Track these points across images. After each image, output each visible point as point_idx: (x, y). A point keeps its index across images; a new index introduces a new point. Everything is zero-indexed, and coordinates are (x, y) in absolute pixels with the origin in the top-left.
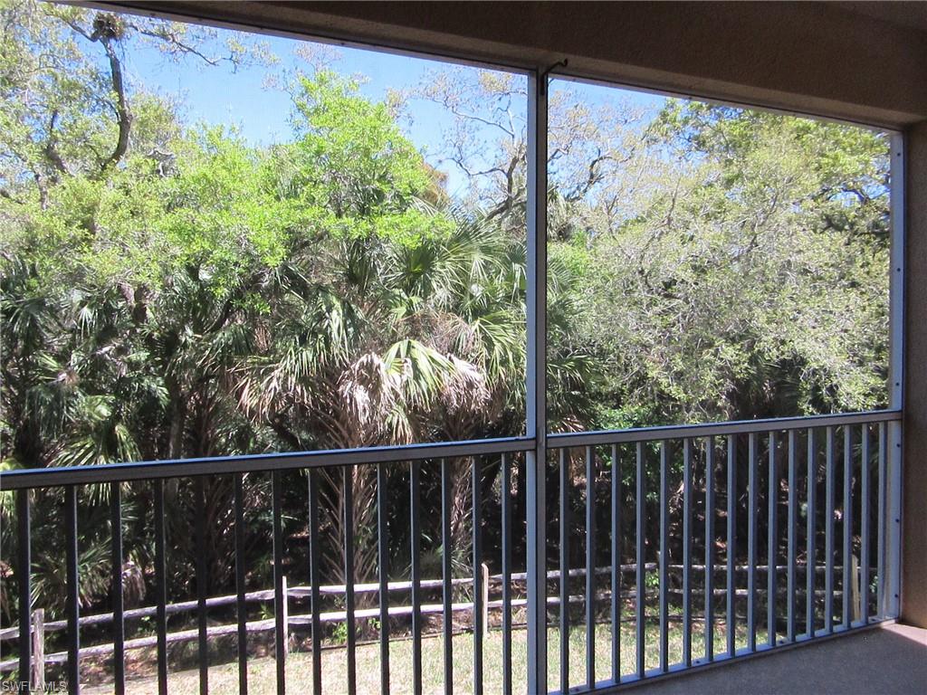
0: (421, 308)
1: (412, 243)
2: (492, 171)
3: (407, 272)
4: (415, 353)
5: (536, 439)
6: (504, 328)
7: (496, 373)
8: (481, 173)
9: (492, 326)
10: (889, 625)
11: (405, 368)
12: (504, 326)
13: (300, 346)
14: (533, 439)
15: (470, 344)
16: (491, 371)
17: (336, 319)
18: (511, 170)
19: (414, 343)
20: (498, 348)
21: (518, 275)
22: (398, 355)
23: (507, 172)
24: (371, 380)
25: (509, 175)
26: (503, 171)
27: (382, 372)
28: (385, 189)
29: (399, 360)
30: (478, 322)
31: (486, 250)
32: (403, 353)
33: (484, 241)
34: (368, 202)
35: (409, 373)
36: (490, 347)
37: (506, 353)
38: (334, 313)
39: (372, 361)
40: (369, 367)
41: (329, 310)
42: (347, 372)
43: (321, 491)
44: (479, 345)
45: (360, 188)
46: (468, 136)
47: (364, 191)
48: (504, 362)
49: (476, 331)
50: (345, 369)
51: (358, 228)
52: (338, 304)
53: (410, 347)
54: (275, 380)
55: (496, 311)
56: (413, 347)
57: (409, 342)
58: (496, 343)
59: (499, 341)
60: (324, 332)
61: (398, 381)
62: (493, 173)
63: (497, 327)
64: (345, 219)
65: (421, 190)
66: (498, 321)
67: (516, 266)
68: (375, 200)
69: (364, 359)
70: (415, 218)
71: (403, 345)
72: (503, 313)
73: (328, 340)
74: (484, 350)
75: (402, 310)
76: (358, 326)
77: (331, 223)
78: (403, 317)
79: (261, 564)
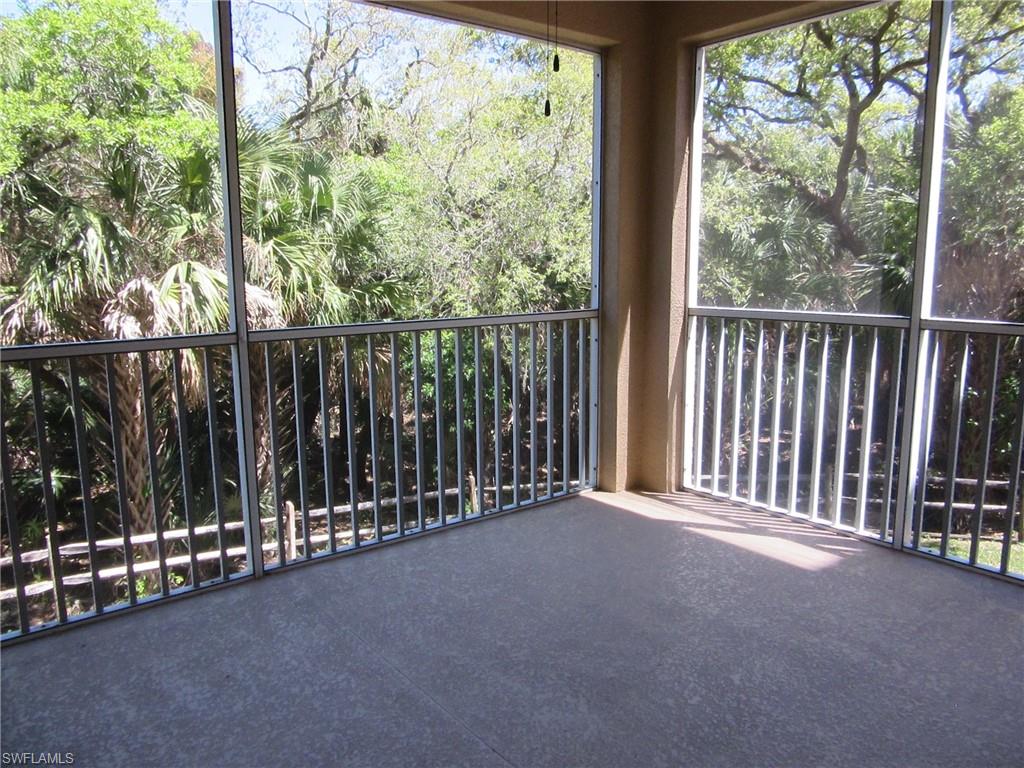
0: (204, 226)
1: (185, 152)
2: (287, 69)
3: (184, 184)
4: (197, 277)
5: (237, 333)
6: (301, 250)
7: (293, 298)
8: (274, 71)
9: (288, 247)
10: (587, 493)
11: (184, 295)
12: (302, 247)
13: (49, 271)
14: (234, 334)
15: (263, 268)
16: (288, 296)
17: (94, 241)
18: (309, 70)
19: (195, 264)
20: (295, 273)
21: (316, 191)
22: (176, 280)
23: (304, 70)
24: (142, 310)
25: (307, 75)
26: (300, 70)
27: (155, 300)
28: (147, 84)
29: (177, 285)
30: (271, 242)
31: (276, 159)
32: (182, 278)
33: (275, 148)
34: (129, 99)
35: (189, 300)
36: (286, 272)
37: (304, 278)
38: (91, 233)
39: (142, 286)
40: (140, 294)
41: (85, 227)
42: (114, 301)
43: (98, 438)
44: (273, 268)
45: (117, 81)
46: (254, 25)
47: (122, 84)
48: (302, 288)
49: (269, 253)
50: (111, 297)
51: (114, 132)
52: (96, 221)
53: (189, 270)
54: (16, 315)
55: (294, 230)
56: (194, 270)
57: (189, 264)
58: (291, 265)
59: (297, 265)
60: (80, 255)
61: (176, 309)
62: (288, 72)
63: (292, 248)
64: (95, 120)
65: (193, 87)
66: (293, 241)
67: (313, 179)
68: (136, 96)
69: (133, 285)
70: (185, 123)
71: (181, 268)
72: (300, 232)
73: (84, 263)
74: (280, 274)
75: (183, 229)
76: (125, 246)
77: (76, 123)
78: (183, 237)
79: (29, 529)
